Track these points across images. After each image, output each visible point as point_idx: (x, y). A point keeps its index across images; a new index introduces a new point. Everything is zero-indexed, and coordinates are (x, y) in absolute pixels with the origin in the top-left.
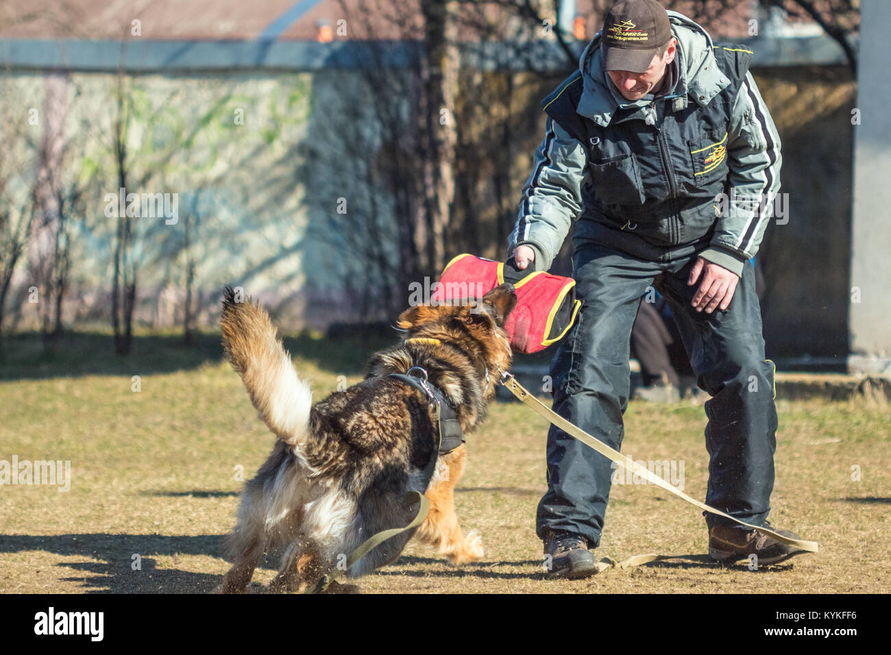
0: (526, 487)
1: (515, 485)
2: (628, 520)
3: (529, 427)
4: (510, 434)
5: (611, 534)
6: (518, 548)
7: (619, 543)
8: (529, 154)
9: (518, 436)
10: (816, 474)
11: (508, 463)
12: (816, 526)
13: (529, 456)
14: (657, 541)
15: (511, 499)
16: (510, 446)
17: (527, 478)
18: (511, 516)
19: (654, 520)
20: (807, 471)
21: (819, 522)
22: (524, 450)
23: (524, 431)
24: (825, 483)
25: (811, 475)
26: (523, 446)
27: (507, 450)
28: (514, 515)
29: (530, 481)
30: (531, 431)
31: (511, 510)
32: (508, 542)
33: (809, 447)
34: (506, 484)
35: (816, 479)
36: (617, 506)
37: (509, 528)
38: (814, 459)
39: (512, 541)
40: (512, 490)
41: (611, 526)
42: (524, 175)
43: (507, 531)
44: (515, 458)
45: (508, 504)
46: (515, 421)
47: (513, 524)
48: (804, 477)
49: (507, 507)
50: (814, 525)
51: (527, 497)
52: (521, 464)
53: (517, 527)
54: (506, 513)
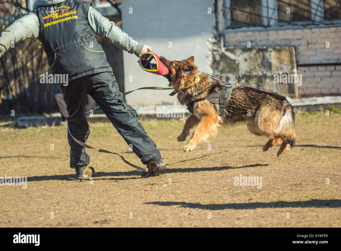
0: (28, 155)
1: (24, 154)
2: (59, 163)
3: (28, 136)
4: (22, 138)
5: (54, 168)
6: (26, 174)
7: (57, 170)
8: (22, 50)
9: (25, 139)
10: (117, 145)
11: (22, 148)
12: (117, 161)
13: (28, 145)
14: (68, 169)
15: (23, 159)
16: (22, 142)
17: (28, 152)
18: (23, 164)
19: (67, 163)
20: (114, 144)
21: (118, 160)
22: (27, 144)
23: (26, 137)
24: (120, 148)
25: (115, 146)
26: (26, 142)
27: (21, 144)
28: (24, 164)
29: (29, 153)
30: (29, 137)
31: (23, 162)
32: (23, 172)
33: (114, 137)
34: (21, 154)
35: (116, 147)
36: (56, 159)
37: (23, 168)
38: (116, 140)
39: (24, 172)
40: (23, 156)
41: (54, 165)
42: (21, 57)
43: (22, 169)
44: (24, 146)
45: (22, 160)
46: (24, 134)
47: (24, 167)
48: (113, 146)
49: (22, 161)
50: (116, 161)
51: (28, 158)
52: (26, 148)
53: (25, 167)
54: (22, 163)
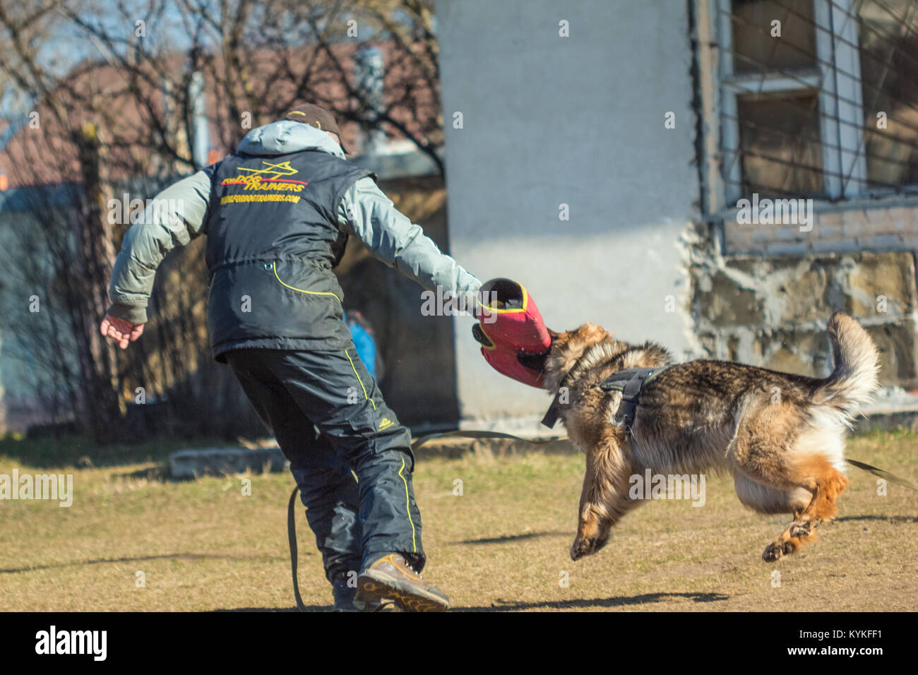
0: (199, 552)
1: (190, 551)
2: (285, 574)
3: (199, 502)
4: (183, 508)
5: (271, 586)
6: (196, 603)
7: (278, 593)
8: (180, 271)
9: (190, 509)
10: (438, 523)
11: (183, 533)
12: (440, 567)
13: (200, 525)
14: (309, 589)
15: (187, 563)
16: (184, 519)
17: (199, 544)
18: (188, 577)
19: (306, 572)
20: (431, 521)
21: (442, 562)
22: (195, 521)
23: (194, 505)
24: (446, 530)
25: (434, 524)
26: (194, 517)
27: (182, 522)
28: (190, 576)
29: (202, 547)
30: (201, 505)
31: (188, 572)
32: (186, 598)
33: (431, 501)
34: (182, 551)
35: (438, 527)
36: (275, 562)
37: (187, 587)
38: (435, 510)
39: (190, 598)
40: (187, 555)
41: (270, 579)
42: (177, 288)
43: (185, 590)
44: (189, 528)
45: (184, 567)
46: (187, 497)
47: (190, 584)
48: (429, 526)
49: (184, 570)
50: (438, 565)
51: (200, 560)
52: (193, 534)
53: (194, 586)
54: (183, 575)
